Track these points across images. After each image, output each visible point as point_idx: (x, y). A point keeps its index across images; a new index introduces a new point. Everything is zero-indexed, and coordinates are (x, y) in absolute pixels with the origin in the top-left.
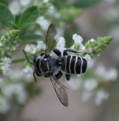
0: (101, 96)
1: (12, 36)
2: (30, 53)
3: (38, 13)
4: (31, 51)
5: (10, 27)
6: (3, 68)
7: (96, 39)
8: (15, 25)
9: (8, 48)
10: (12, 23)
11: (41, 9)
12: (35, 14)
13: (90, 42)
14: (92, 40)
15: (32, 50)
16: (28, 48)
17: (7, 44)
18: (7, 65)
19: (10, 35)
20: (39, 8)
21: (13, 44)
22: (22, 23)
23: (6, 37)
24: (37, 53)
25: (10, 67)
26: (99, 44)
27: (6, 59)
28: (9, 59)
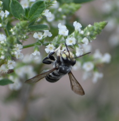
1: (23, 26)
2: (37, 39)
3: (44, 6)
4: (38, 37)
5: (21, 19)
6: (16, 53)
8: (25, 17)
9: (19, 36)
10: (22, 15)
11: (46, 3)
12: (42, 7)
13: (88, 28)
14: (90, 26)
15: (40, 37)
16: (36, 35)
17: (18, 33)
18: (19, 51)
19: (21, 26)
20: (44, 2)
21: (24, 33)
22: (31, 15)
23: (18, 27)
24: (43, 39)
25: (21, 52)
27: (18, 45)
28: (20, 45)
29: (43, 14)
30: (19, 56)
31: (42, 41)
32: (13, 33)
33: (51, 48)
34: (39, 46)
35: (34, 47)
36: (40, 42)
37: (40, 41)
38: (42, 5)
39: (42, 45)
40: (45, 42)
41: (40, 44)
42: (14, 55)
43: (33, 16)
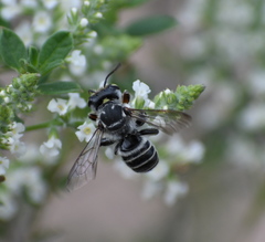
0: (176, 189)
1: (27, 84)
2: (57, 113)
3: (70, 44)
4: (58, 110)
5: (21, 69)
6: (11, 140)
7: (173, 88)
8: (31, 66)
9: (19, 106)
10: (25, 61)
11: (75, 37)
12: (66, 45)
13: (164, 95)
14: (168, 91)
15: (61, 108)
16: (53, 106)
17: (17, 99)
18: (18, 136)
19: (23, 83)
20: (71, 35)
21: (28, 99)
22: (42, 62)
23: (17, 87)
24: (68, 114)
25: (21, 139)
26: (181, 98)
27: (15, 125)
28: (20, 124)
29: (68, 59)
30: (16, 147)
31: (65, 118)
32: (6, 99)
33: (88, 130)
34: (58, 128)
35: (49, 130)
36: (61, 120)
37: (62, 117)
38: (65, 42)
39: (65, 125)
40: (73, 120)
41: (61, 124)
42: (7, 145)
43: (46, 63)
